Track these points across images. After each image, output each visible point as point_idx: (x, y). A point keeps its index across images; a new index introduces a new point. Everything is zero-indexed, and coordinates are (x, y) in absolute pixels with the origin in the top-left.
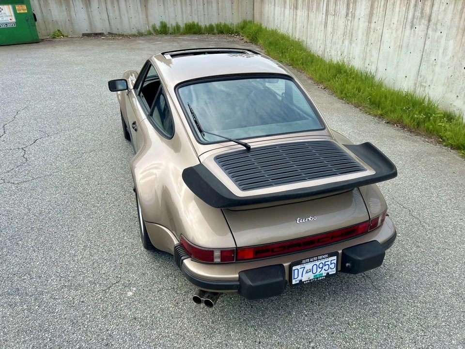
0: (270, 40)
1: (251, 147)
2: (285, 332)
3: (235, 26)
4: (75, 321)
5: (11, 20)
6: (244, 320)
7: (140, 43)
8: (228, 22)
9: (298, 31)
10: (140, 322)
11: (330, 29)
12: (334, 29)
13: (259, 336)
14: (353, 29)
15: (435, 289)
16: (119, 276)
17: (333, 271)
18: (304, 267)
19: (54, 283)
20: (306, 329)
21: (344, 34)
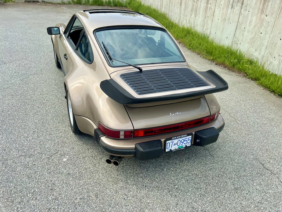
0: (147, 12)
1: (143, 70)
2: (160, 180)
3: (124, 2)
4: (30, 176)
6: (136, 174)
7: (63, 9)
9: (164, 7)
10: (72, 176)
11: (183, 7)
12: (186, 7)
13: (145, 182)
14: (197, 7)
15: (244, 156)
16: (58, 149)
17: (189, 145)
18: (173, 142)
19: (15, 153)
20: (173, 178)
21: (192, 10)
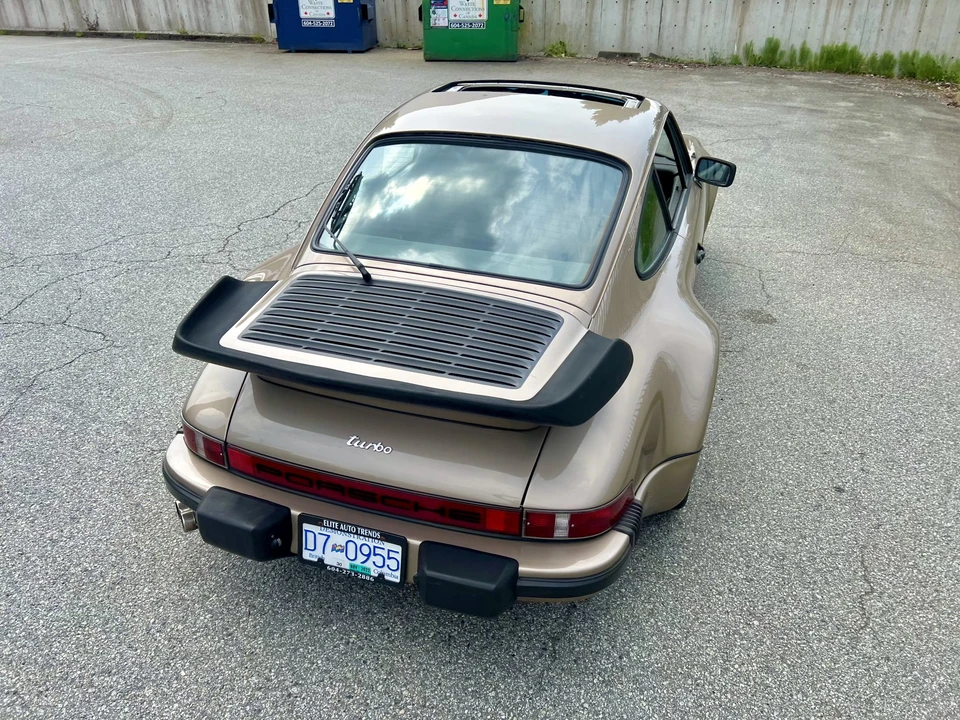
1: (375, 278)
3: (953, 63)
5: (480, 16)
8: (936, 54)
17: (393, 576)
18: (329, 536)
